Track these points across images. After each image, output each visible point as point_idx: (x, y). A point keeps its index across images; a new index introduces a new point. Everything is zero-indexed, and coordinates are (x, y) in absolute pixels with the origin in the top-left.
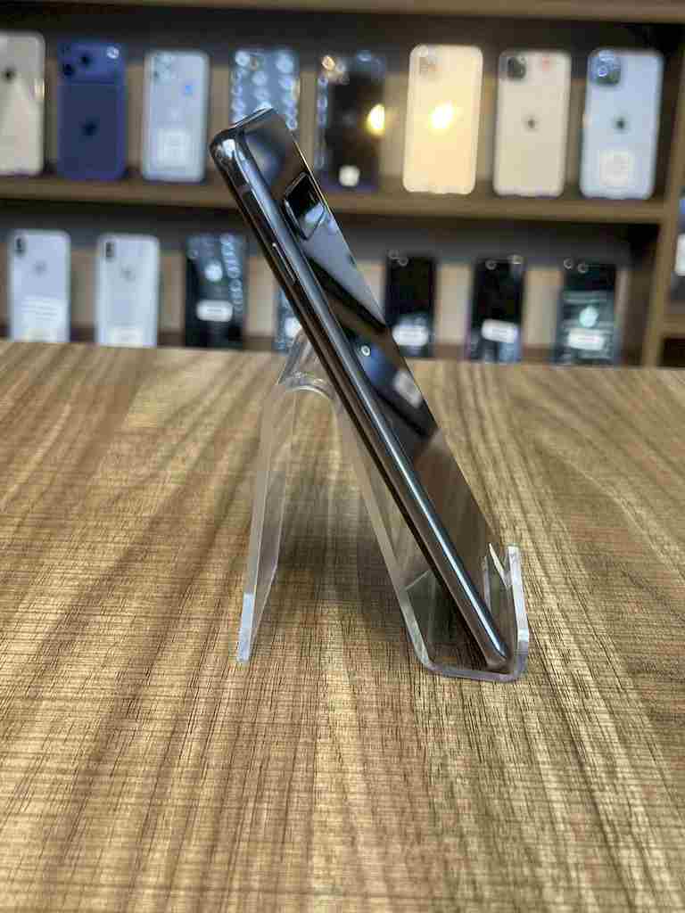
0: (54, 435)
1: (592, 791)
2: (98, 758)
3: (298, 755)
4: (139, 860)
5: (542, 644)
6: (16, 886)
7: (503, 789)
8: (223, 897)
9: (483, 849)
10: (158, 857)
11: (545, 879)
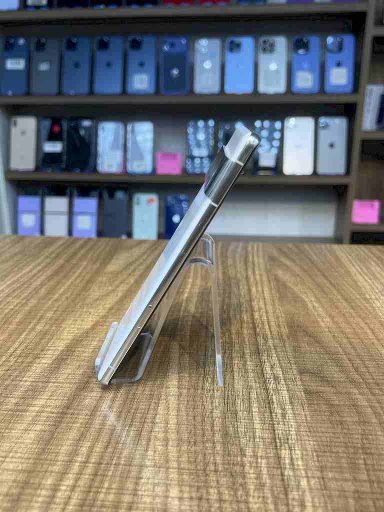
0: (77, 274)
1: (273, 424)
2: (68, 407)
3: (151, 407)
4: (76, 451)
5: (263, 361)
6: (23, 461)
7: (235, 423)
8: (107, 467)
9: (222, 449)
10: (84, 450)
11: (247, 462)
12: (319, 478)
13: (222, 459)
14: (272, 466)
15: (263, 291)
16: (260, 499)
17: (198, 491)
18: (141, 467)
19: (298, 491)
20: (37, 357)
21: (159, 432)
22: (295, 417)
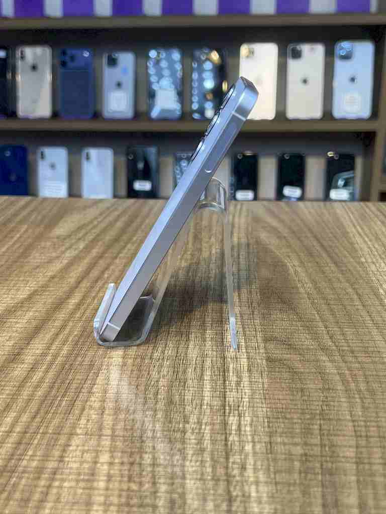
0: (15, 239)
1: (226, 392)
3: (89, 378)
7: (183, 391)
8: (33, 436)
9: (164, 416)
10: (8, 420)
11: (189, 429)
12: (265, 442)
13: (162, 426)
14: (217, 432)
15: (239, 255)
16: (198, 464)
17: (130, 457)
18: (71, 435)
19: (241, 456)
21: (95, 401)
22: (251, 384)
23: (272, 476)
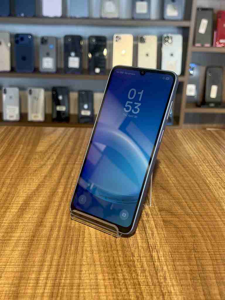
0: (18, 153)
1: (147, 239)
2: (34, 236)
3: (80, 234)
6: (16, 266)
9: (122, 254)
10: (48, 259)
11: (135, 260)
12: (172, 265)
13: (122, 259)
14: (148, 261)
17: (112, 275)
18: (81, 265)
19: (163, 272)
20: (8, 208)
21: (87, 247)
22: (159, 235)
23: (179, 282)
